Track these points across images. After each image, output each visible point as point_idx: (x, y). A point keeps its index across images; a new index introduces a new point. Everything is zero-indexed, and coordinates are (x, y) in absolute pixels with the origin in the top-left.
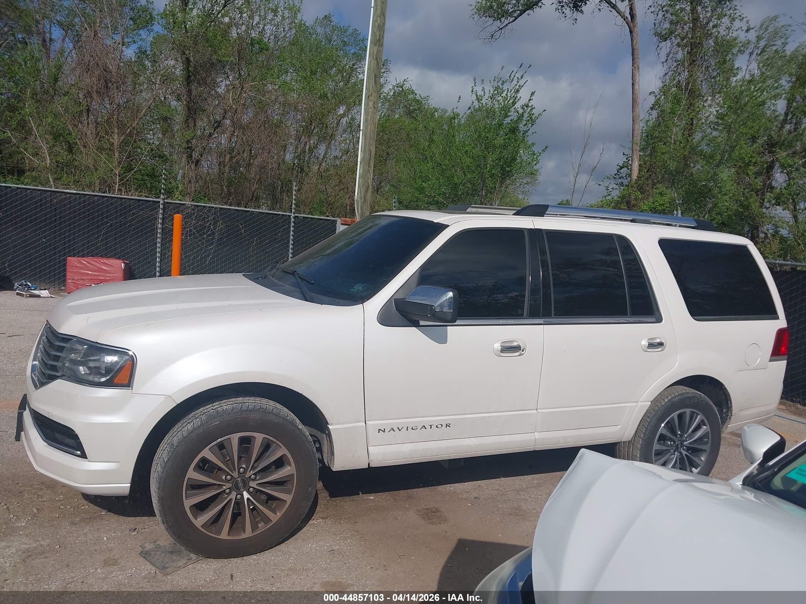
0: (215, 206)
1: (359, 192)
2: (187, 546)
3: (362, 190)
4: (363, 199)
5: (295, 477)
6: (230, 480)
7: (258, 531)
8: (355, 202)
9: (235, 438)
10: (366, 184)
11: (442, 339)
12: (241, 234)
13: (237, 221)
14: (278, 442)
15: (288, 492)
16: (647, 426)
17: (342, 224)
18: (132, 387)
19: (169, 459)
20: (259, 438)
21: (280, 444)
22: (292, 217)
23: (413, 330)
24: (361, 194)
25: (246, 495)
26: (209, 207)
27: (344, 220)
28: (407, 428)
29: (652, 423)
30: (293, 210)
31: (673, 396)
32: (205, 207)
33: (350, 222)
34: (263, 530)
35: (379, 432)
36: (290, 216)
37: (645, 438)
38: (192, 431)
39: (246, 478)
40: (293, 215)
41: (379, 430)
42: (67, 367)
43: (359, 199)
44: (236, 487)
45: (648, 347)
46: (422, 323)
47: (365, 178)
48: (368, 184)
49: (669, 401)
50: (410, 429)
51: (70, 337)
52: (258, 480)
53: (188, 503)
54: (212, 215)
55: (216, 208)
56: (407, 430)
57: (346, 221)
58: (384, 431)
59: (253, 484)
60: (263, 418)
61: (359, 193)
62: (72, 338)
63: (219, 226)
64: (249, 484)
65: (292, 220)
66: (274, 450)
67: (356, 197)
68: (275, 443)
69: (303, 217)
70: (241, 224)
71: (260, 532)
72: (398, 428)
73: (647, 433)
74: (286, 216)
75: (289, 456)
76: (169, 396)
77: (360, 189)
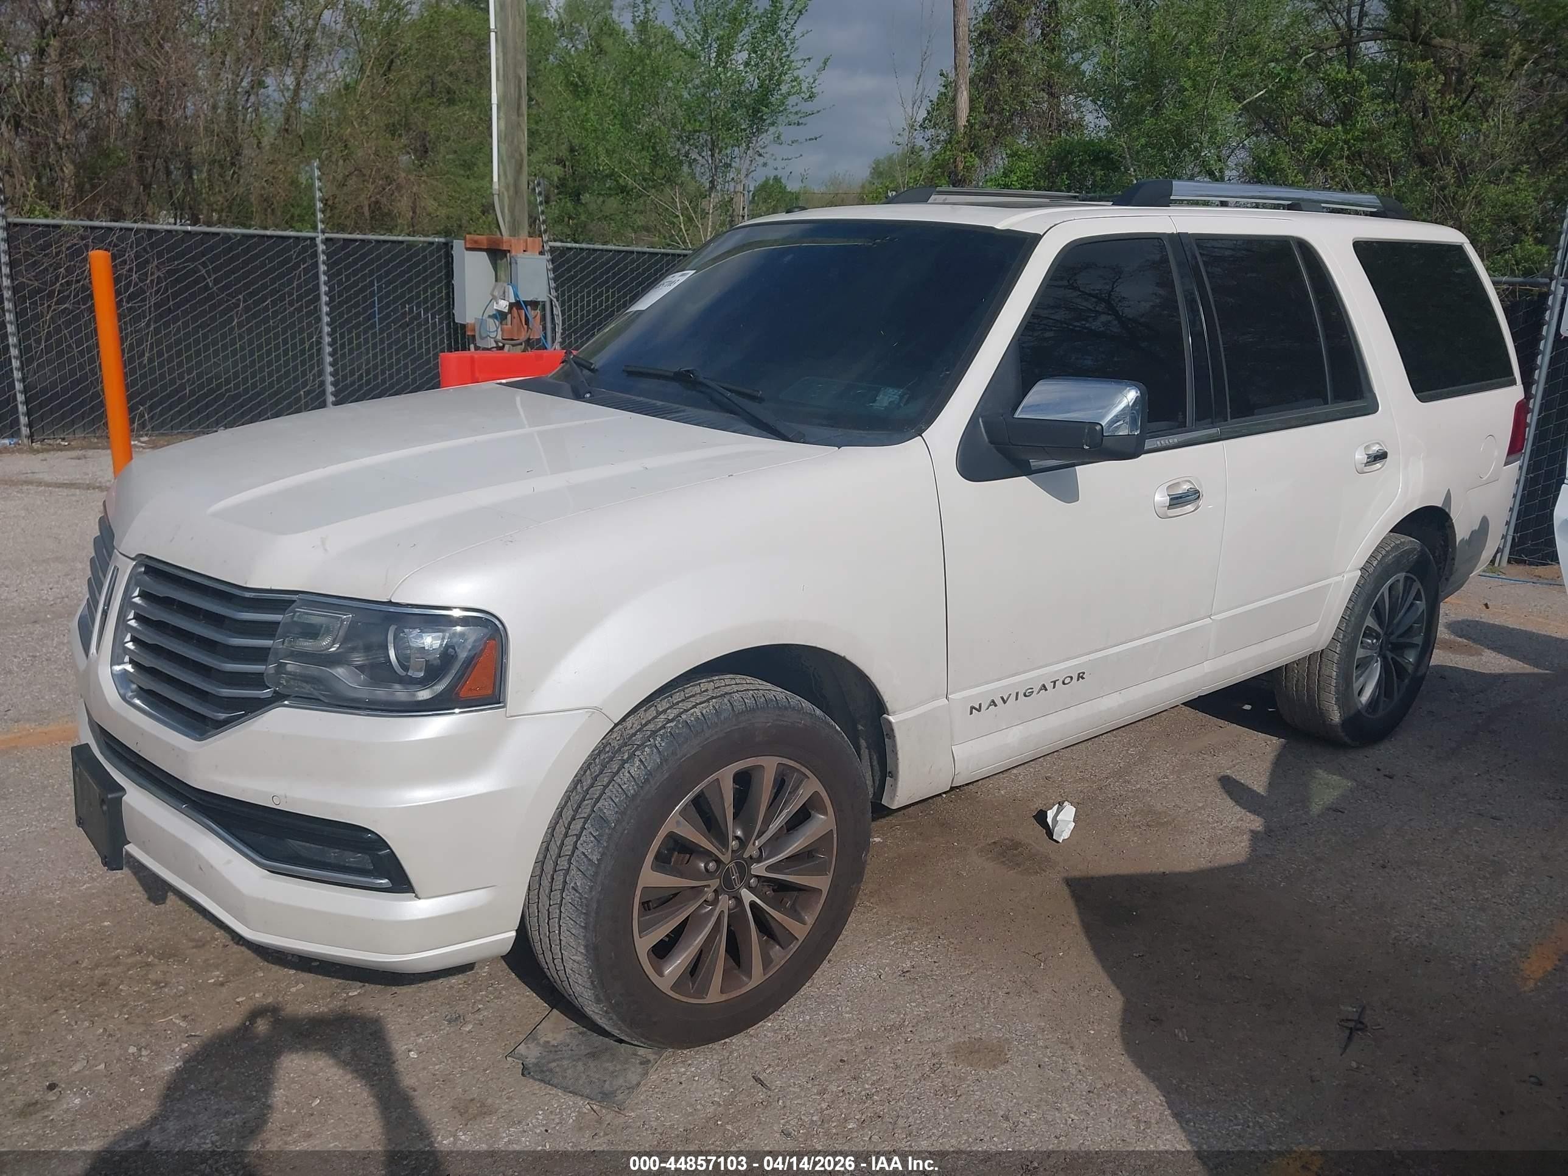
0: (135, 226)
1: (502, 173)
2: (647, 1038)
3: (508, 168)
4: (512, 189)
5: (835, 836)
6: (716, 871)
7: (775, 966)
8: (496, 198)
9: (726, 776)
10: (517, 155)
11: (1068, 493)
12: (207, 287)
13: (193, 259)
14: (803, 769)
15: (821, 871)
16: (1349, 616)
17: (468, 249)
18: (504, 702)
19: (603, 854)
20: (770, 765)
21: (808, 772)
22: (318, 241)
23: (1023, 483)
24: (506, 176)
25: (747, 896)
26: (121, 229)
27: (472, 240)
28: (1017, 693)
29: (1356, 609)
30: (320, 226)
31: (1384, 552)
32: (110, 229)
33: (485, 242)
34: (783, 962)
35: (971, 713)
36: (313, 239)
37: (1346, 640)
38: (647, 781)
39: (744, 859)
40: (321, 237)
41: (972, 708)
42: (289, 673)
43: (503, 189)
44: (728, 886)
45: (1368, 464)
46: (1034, 463)
47: (512, 142)
48: (521, 155)
49: (1380, 562)
50: (1021, 695)
51: (287, 597)
52: (766, 859)
53: (644, 944)
54: (131, 247)
55: (138, 231)
56: (1017, 699)
57: (476, 242)
58: (979, 710)
59: (758, 869)
60: (778, 722)
61: (502, 179)
62: (295, 597)
63: (152, 274)
64: (750, 870)
65: (321, 247)
66: (796, 788)
67: (496, 186)
68: (798, 770)
69: (344, 240)
70: (204, 265)
71: (778, 967)
72: (1002, 698)
73: (1349, 630)
74: (305, 239)
75: (824, 794)
76: (595, 708)
77: (504, 167)
